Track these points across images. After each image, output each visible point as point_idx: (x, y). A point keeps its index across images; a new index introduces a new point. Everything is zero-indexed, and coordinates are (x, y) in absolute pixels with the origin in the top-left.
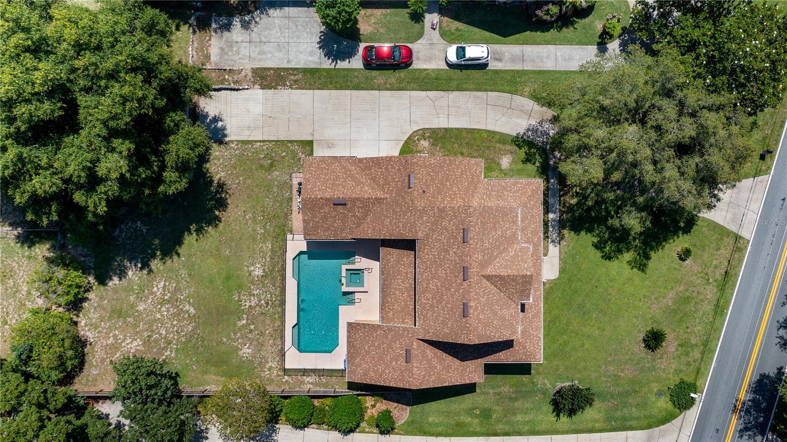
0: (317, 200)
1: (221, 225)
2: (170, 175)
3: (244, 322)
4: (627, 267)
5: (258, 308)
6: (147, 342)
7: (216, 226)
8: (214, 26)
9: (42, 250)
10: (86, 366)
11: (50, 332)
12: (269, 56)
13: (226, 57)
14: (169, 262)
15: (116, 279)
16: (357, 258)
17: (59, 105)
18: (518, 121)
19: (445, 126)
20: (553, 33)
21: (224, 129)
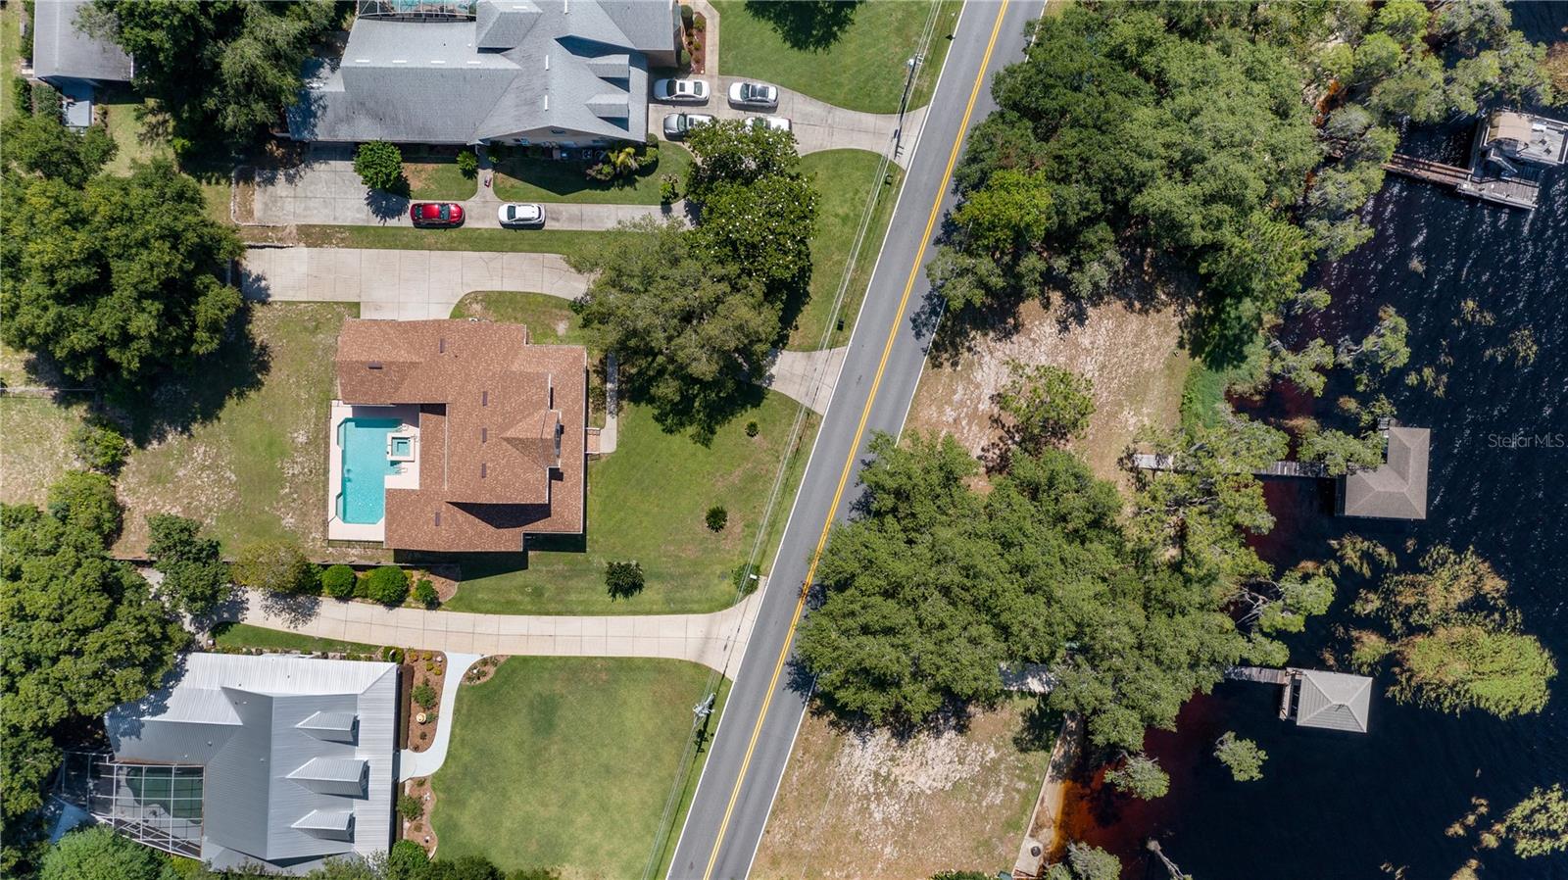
0: (351, 362)
1: (264, 389)
2: (201, 335)
3: (287, 490)
4: (689, 441)
5: (301, 477)
6: (187, 509)
7: (259, 389)
8: (257, 179)
9: (79, 411)
10: (125, 532)
11: (88, 492)
12: (315, 212)
13: (269, 213)
14: (209, 426)
15: (155, 443)
16: (404, 426)
17: (94, 269)
18: (576, 284)
19: (498, 288)
20: (614, 191)
21: (267, 288)
